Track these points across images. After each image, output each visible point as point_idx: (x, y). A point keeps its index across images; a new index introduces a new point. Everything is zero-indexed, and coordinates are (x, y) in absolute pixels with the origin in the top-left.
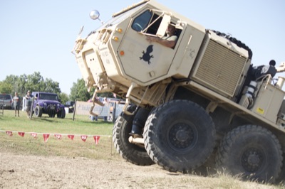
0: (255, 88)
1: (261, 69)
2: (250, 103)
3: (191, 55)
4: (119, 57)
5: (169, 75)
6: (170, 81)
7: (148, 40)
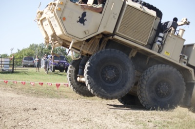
0: (163, 38)
1: (167, 24)
2: (160, 49)
3: (114, 17)
4: (62, 21)
5: (99, 32)
6: (101, 37)
7: (82, 8)
